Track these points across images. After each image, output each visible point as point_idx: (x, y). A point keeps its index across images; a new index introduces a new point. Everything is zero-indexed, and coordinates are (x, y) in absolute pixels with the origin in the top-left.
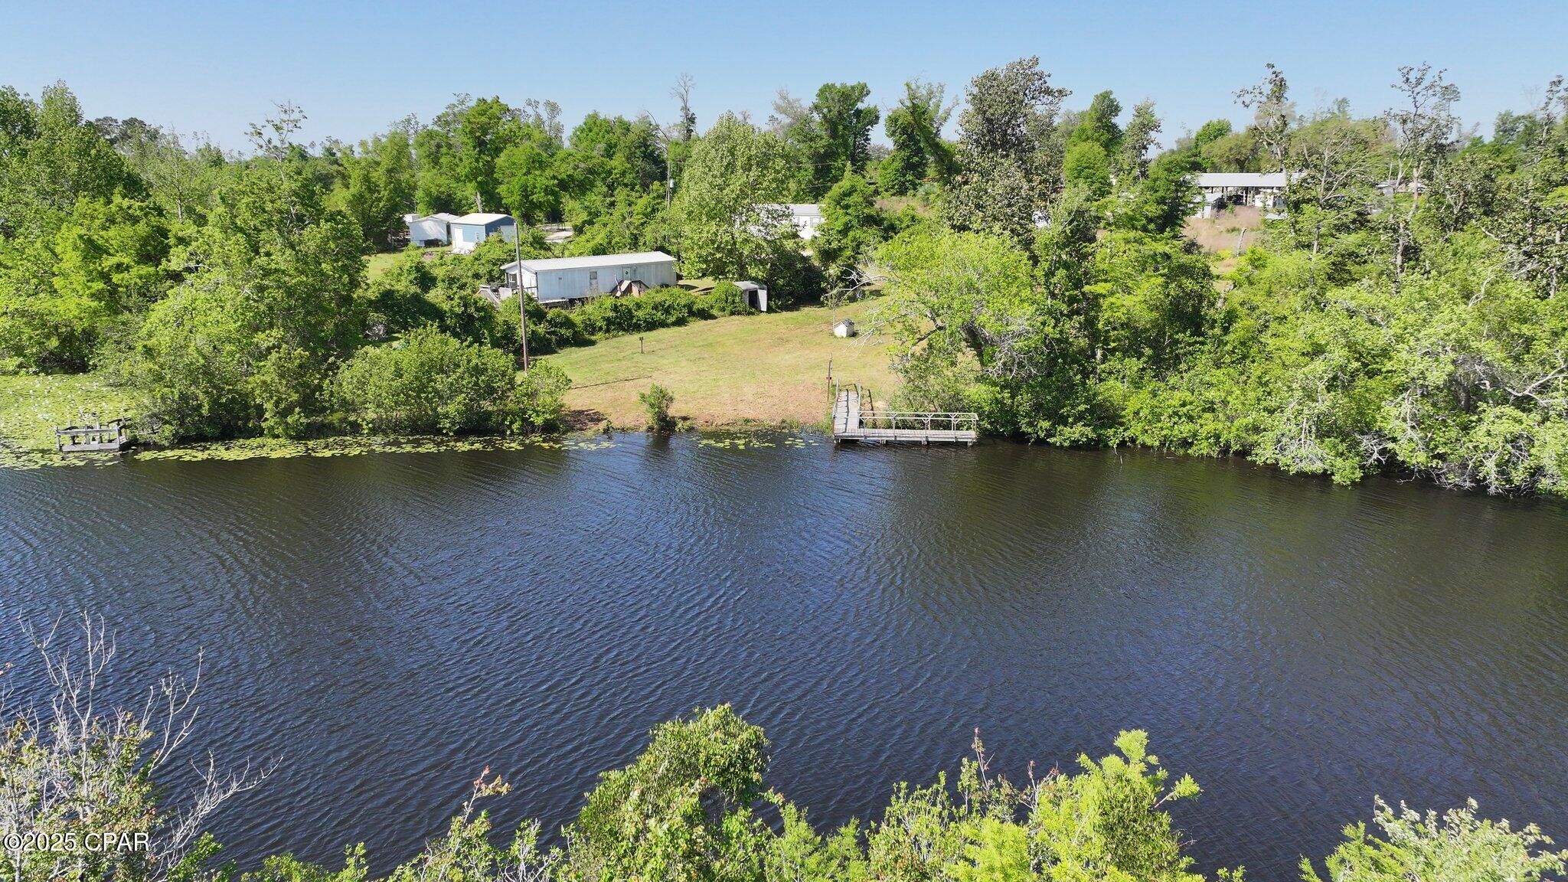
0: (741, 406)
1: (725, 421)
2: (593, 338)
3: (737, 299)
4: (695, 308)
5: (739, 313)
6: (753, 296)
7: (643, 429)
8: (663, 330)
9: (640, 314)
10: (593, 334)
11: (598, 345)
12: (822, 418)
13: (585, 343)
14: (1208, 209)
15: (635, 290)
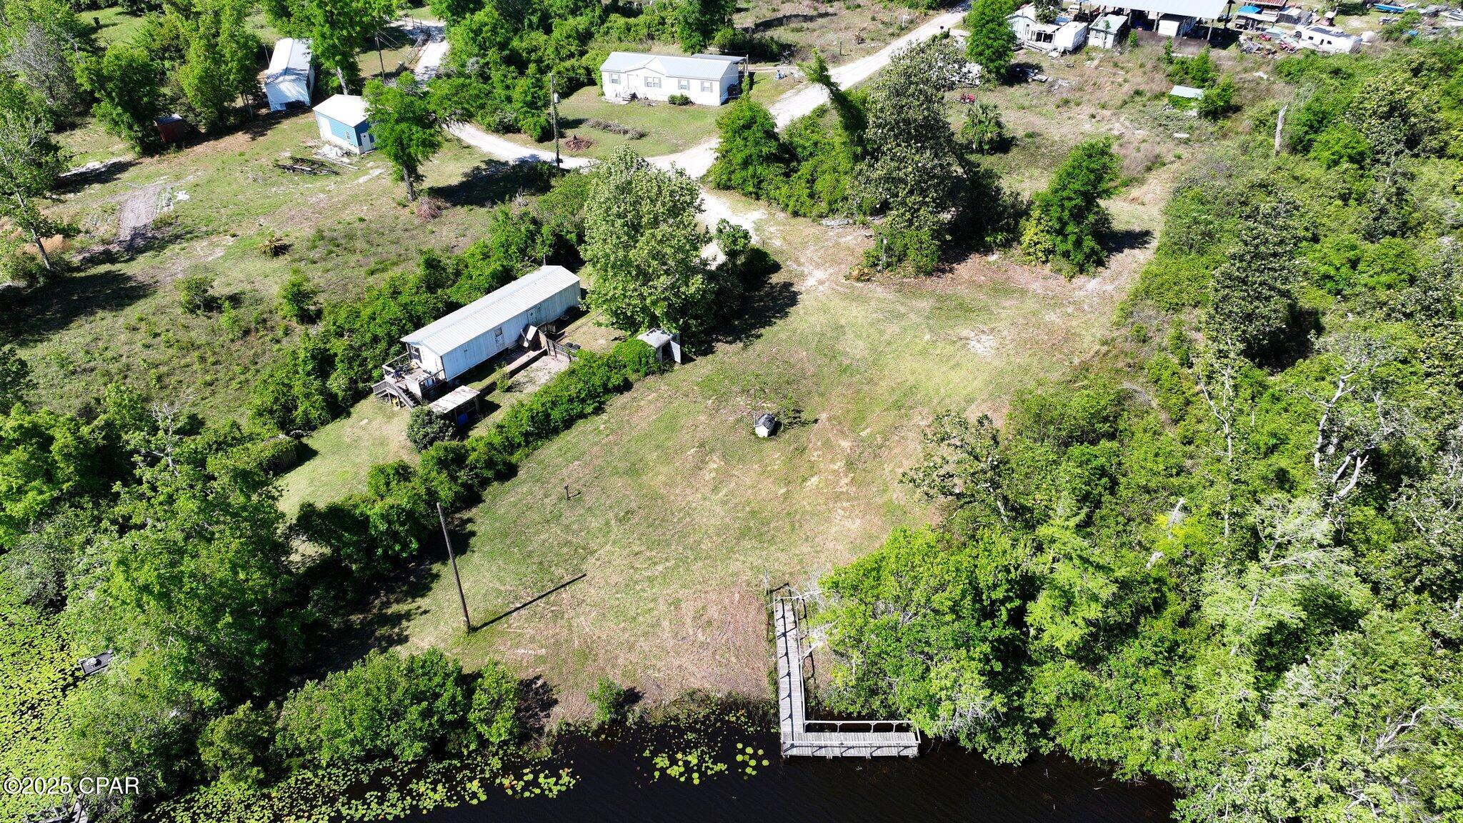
1: (672, 697)
2: (514, 461)
3: (651, 360)
5: (653, 373)
6: (666, 350)
7: (594, 726)
8: (581, 425)
9: (556, 414)
10: (511, 454)
11: (522, 473)
12: (765, 682)
13: (508, 472)
14: (1110, 39)
15: (543, 338)
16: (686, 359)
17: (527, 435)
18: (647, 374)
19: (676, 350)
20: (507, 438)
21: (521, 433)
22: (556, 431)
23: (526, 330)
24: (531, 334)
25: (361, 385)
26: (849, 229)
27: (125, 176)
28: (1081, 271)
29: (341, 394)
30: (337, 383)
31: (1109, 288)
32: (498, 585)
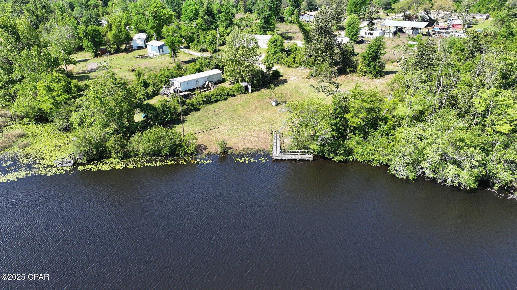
0: (246, 142)
1: (242, 149)
2: (200, 107)
3: (242, 89)
4: (229, 94)
5: (243, 93)
6: (247, 87)
7: (219, 153)
8: (220, 102)
9: (213, 98)
10: (199, 106)
11: (201, 110)
12: (269, 147)
13: (198, 110)
14: (391, 34)
15: (210, 85)
16: (252, 91)
17: (204, 101)
18: (241, 94)
19: (250, 87)
20: (198, 101)
21: (202, 100)
22: (212, 102)
23: (206, 82)
24: (207, 83)
25: (156, 92)
26: (305, 70)
27: (89, 61)
28: (376, 78)
29: (150, 93)
30: (150, 90)
31: (384, 81)
32: (193, 129)
